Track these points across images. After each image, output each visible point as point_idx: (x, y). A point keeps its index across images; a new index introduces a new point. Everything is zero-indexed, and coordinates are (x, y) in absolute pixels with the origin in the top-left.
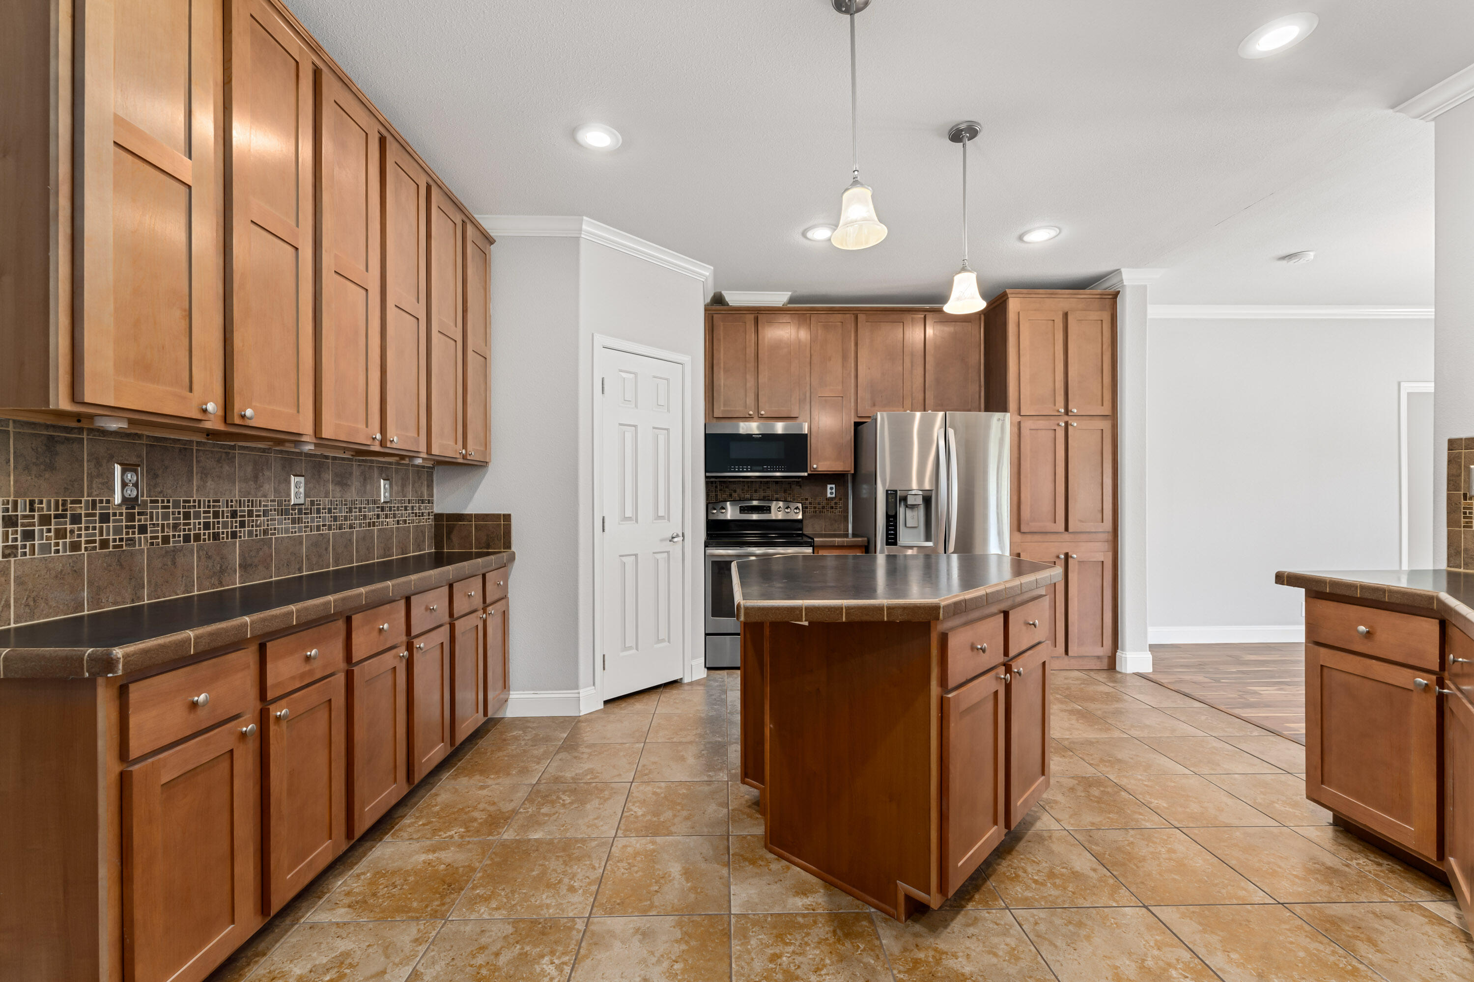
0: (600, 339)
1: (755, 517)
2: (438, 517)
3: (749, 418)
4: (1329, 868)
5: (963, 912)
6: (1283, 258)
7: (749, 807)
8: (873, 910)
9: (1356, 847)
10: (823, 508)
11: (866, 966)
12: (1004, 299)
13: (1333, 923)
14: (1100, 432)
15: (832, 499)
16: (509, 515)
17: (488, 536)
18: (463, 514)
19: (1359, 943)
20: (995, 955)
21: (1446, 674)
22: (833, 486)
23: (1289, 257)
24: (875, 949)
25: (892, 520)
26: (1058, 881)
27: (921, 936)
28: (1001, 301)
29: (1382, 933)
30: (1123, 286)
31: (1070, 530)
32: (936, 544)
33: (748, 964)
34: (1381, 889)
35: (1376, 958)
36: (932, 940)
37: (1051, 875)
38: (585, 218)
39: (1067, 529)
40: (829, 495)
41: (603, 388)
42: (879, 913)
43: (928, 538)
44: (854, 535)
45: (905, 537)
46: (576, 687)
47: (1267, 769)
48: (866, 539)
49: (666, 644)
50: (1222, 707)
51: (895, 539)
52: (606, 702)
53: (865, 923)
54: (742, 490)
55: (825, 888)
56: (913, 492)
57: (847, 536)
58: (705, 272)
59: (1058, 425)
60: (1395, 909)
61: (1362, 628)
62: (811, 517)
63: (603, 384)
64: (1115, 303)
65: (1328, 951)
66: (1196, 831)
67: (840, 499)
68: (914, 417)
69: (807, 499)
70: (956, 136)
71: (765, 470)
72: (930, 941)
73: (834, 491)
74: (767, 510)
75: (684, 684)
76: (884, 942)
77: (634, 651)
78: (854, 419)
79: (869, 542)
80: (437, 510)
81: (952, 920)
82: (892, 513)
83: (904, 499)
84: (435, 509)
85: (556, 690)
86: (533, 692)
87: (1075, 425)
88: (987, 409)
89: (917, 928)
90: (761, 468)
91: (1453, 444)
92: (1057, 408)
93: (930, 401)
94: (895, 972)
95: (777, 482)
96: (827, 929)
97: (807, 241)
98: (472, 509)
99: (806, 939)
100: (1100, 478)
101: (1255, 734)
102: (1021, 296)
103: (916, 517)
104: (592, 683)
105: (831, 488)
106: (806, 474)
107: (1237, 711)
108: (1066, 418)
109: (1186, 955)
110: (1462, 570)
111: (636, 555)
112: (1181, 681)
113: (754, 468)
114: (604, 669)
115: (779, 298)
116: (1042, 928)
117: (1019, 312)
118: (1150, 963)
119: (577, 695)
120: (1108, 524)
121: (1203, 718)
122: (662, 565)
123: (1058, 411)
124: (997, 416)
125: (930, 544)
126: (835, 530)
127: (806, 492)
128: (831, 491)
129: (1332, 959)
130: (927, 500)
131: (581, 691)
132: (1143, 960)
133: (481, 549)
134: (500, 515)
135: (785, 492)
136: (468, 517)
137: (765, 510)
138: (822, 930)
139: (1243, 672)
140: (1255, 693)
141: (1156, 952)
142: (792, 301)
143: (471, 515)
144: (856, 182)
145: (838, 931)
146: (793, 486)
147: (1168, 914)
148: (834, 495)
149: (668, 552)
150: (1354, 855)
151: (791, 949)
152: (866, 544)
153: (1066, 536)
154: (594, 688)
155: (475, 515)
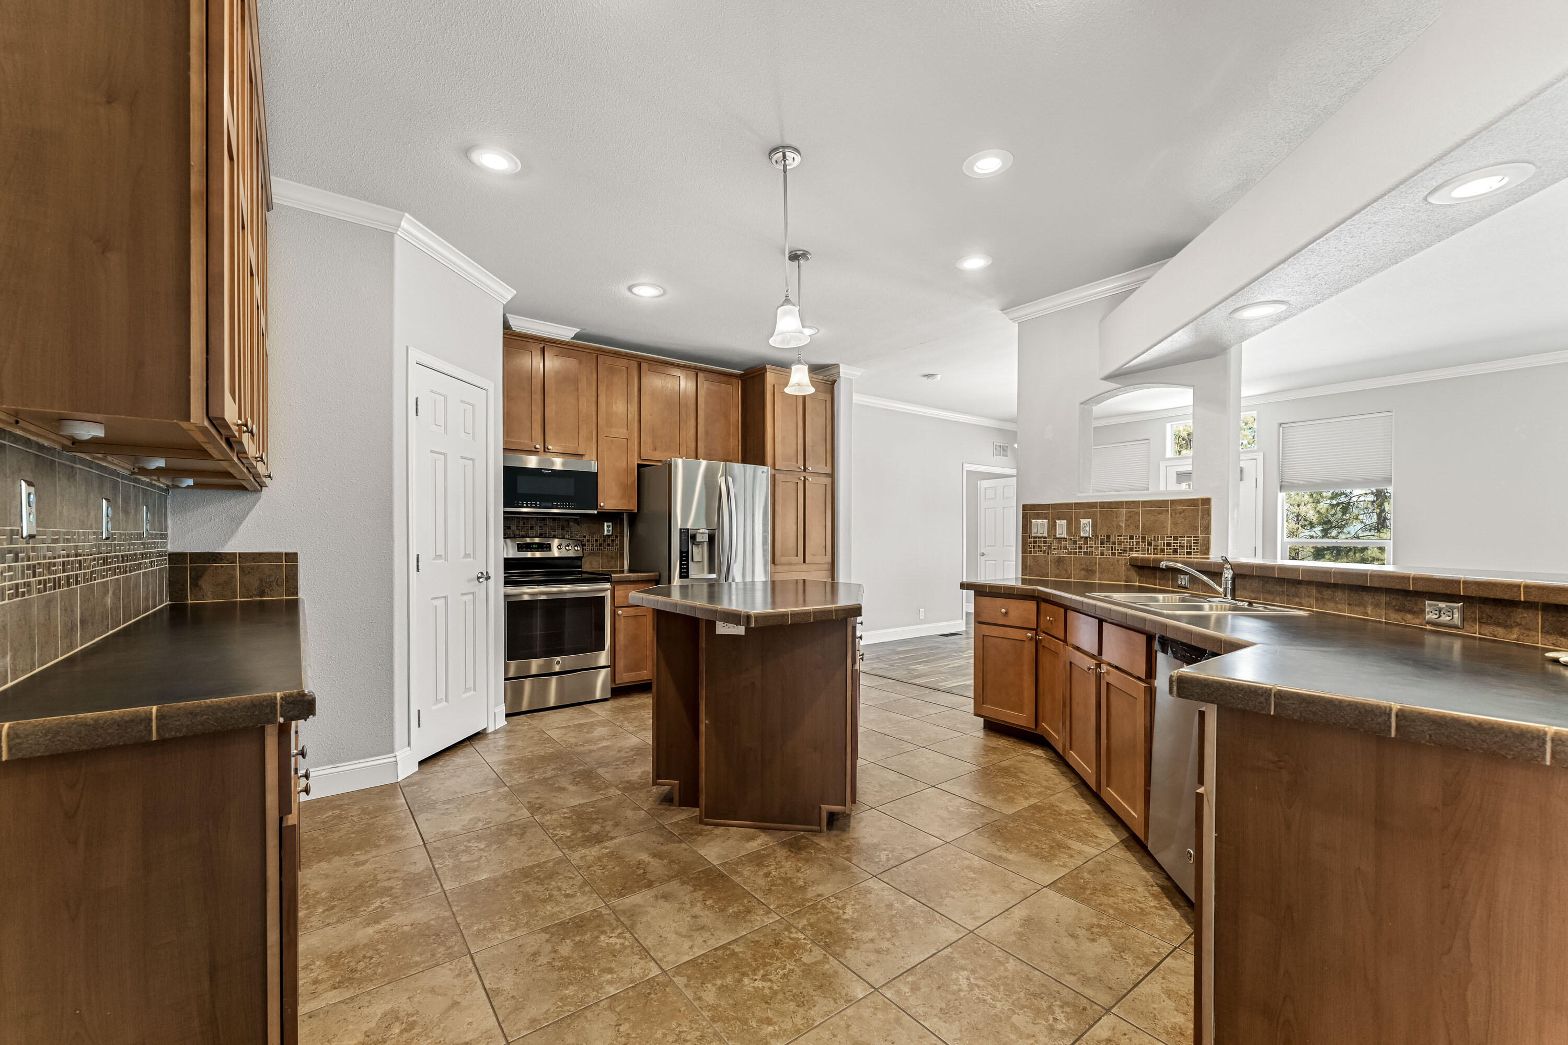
0: (415, 355)
1: (538, 555)
2: (176, 558)
3: (534, 452)
4: (993, 748)
5: (852, 818)
6: (925, 376)
7: (660, 804)
8: (802, 833)
9: (998, 736)
10: (601, 545)
11: (824, 859)
12: (762, 372)
13: (1006, 769)
14: (824, 486)
15: (609, 536)
16: (296, 554)
17: (261, 580)
18: (220, 554)
19: (1019, 774)
20: (883, 830)
21: (1039, 630)
22: (610, 524)
23: (928, 376)
24: (820, 849)
25: (685, 556)
26: (887, 788)
27: (840, 835)
28: (759, 373)
29: (1024, 768)
30: (839, 377)
31: (806, 562)
32: (719, 575)
33: (754, 883)
34: (1015, 750)
35: (1027, 777)
36: (847, 835)
37: (881, 786)
38: (406, 214)
39: (804, 562)
40: (606, 533)
41: (417, 409)
42: (807, 833)
43: (711, 571)
44: (630, 571)
45: (694, 573)
46: (392, 750)
47: (943, 709)
48: (657, 573)
49: (472, 693)
50: (904, 680)
51: (687, 572)
52: (421, 763)
53: (803, 840)
54: (517, 527)
55: (763, 832)
56: (701, 531)
57: (622, 572)
58: (508, 294)
59: (799, 479)
60: (1023, 757)
61: (1003, 610)
62: (589, 554)
63: (416, 405)
64: (833, 388)
65: (1010, 780)
66: (932, 746)
67: (617, 537)
68: (699, 465)
69: (584, 537)
70: (794, 257)
71: (555, 506)
72: (846, 836)
73: (611, 529)
74: (546, 548)
75: (488, 733)
76: (822, 845)
77: (444, 703)
78: (636, 461)
79: (660, 576)
80: (171, 548)
81: (850, 822)
82: (684, 550)
83: (694, 537)
84: (169, 547)
85: (364, 758)
86: (332, 766)
87: (810, 479)
88: (745, 461)
89: (835, 832)
90: (550, 504)
91: (1025, 507)
92: (798, 465)
93: (701, 450)
94: (841, 855)
95: (554, 519)
96: (785, 851)
97: (633, 295)
98: (231, 547)
99: (777, 860)
100: (824, 521)
101: (928, 692)
102: (776, 372)
103: (700, 553)
104: (407, 744)
105: (608, 526)
106: (595, 512)
107: (912, 681)
108: (804, 474)
109: (963, 800)
110: (1028, 577)
111: (446, 598)
112: (874, 669)
113: (544, 504)
114: (419, 726)
115: (566, 333)
116: (895, 811)
117: (774, 385)
118: (951, 809)
119: (394, 759)
120: (828, 558)
121: (899, 688)
122: (470, 607)
123: (799, 468)
124: (750, 467)
125: (714, 576)
126: (611, 567)
127: (583, 531)
128: (607, 528)
129: (1013, 783)
130: (711, 538)
131: (397, 753)
132: (948, 809)
133: (251, 597)
134: (281, 554)
135: (563, 529)
136: (228, 557)
137: (544, 548)
138: (782, 853)
139: (901, 658)
140: (915, 669)
141: (951, 804)
142: (577, 337)
143: (234, 554)
144: (787, 301)
145: (792, 850)
146: (571, 524)
147: (943, 786)
148: (610, 533)
149: (473, 593)
150: (999, 739)
151: (773, 867)
152: (658, 578)
153: (804, 567)
154: (409, 748)
155: (240, 554)
